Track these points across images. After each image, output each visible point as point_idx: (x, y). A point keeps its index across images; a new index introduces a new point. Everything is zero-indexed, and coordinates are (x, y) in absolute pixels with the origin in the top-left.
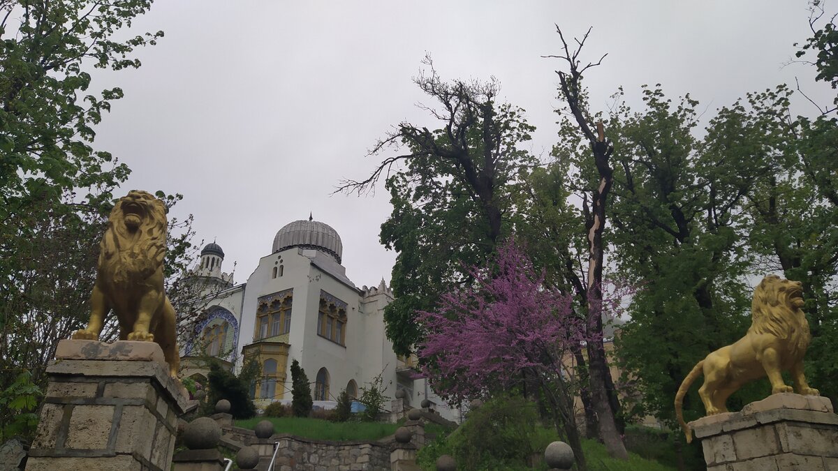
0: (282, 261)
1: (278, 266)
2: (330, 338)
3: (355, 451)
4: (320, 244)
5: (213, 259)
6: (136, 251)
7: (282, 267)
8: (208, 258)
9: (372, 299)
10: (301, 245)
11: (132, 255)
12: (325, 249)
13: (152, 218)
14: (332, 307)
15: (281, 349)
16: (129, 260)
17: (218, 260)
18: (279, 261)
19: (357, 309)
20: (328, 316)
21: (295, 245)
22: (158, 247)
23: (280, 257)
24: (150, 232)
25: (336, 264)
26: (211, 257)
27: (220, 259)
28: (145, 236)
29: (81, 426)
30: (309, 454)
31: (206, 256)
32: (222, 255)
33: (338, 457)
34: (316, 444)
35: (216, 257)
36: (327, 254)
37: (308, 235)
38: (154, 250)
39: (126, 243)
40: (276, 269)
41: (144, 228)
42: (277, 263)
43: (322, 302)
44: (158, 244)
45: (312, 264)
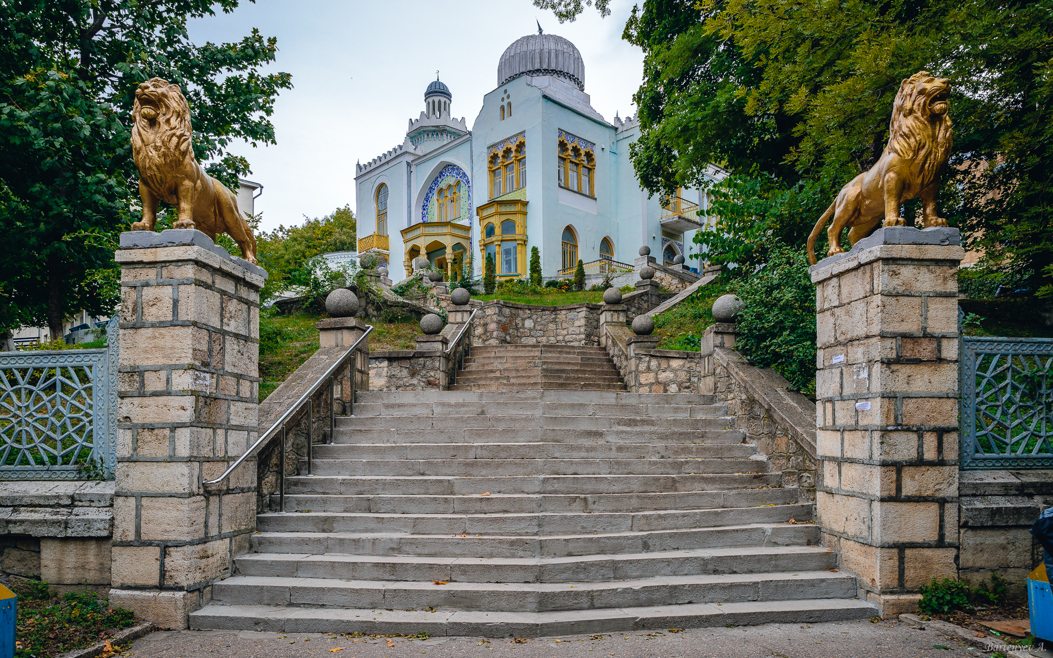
0: (508, 97)
1: (505, 103)
2: (576, 189)
3: (572, 314)
4: (553, 66)
5: (440, 102)
6: (159, 144)
7: (509, 104)
8: (434, 102)
9: (626, 134)
10: (530, 71)
11: (156, 148)
12: (559, 73)
13: (167, 107)
14: (576, 150)
15: (518, 208)
16: (154, 154)
17: (445, 103)
18: (505, 96)
19: (607, 150)
20: (571, 162)
21: (523, 73)
22: (180, 137)
23: (506, 91)
24: (168, 121)
25: (576, 91)
26: (436, 99)
27: (448, 101)
28: (165, 127)
29: (151, 303)
30: (523, 320)
31: (430, 100)
32: (448, 95)
33: (554, 321)
34: (530, 309)
35: (443, 99)
36: (563, 79)
37: (537, 56)
38: (175, 140)
39: (150, 135)
40: (503, 108)
41: (161, 119)
42: (503, 99)
43: (562, 145)
44: (178, 133)
45: (545, 97)
